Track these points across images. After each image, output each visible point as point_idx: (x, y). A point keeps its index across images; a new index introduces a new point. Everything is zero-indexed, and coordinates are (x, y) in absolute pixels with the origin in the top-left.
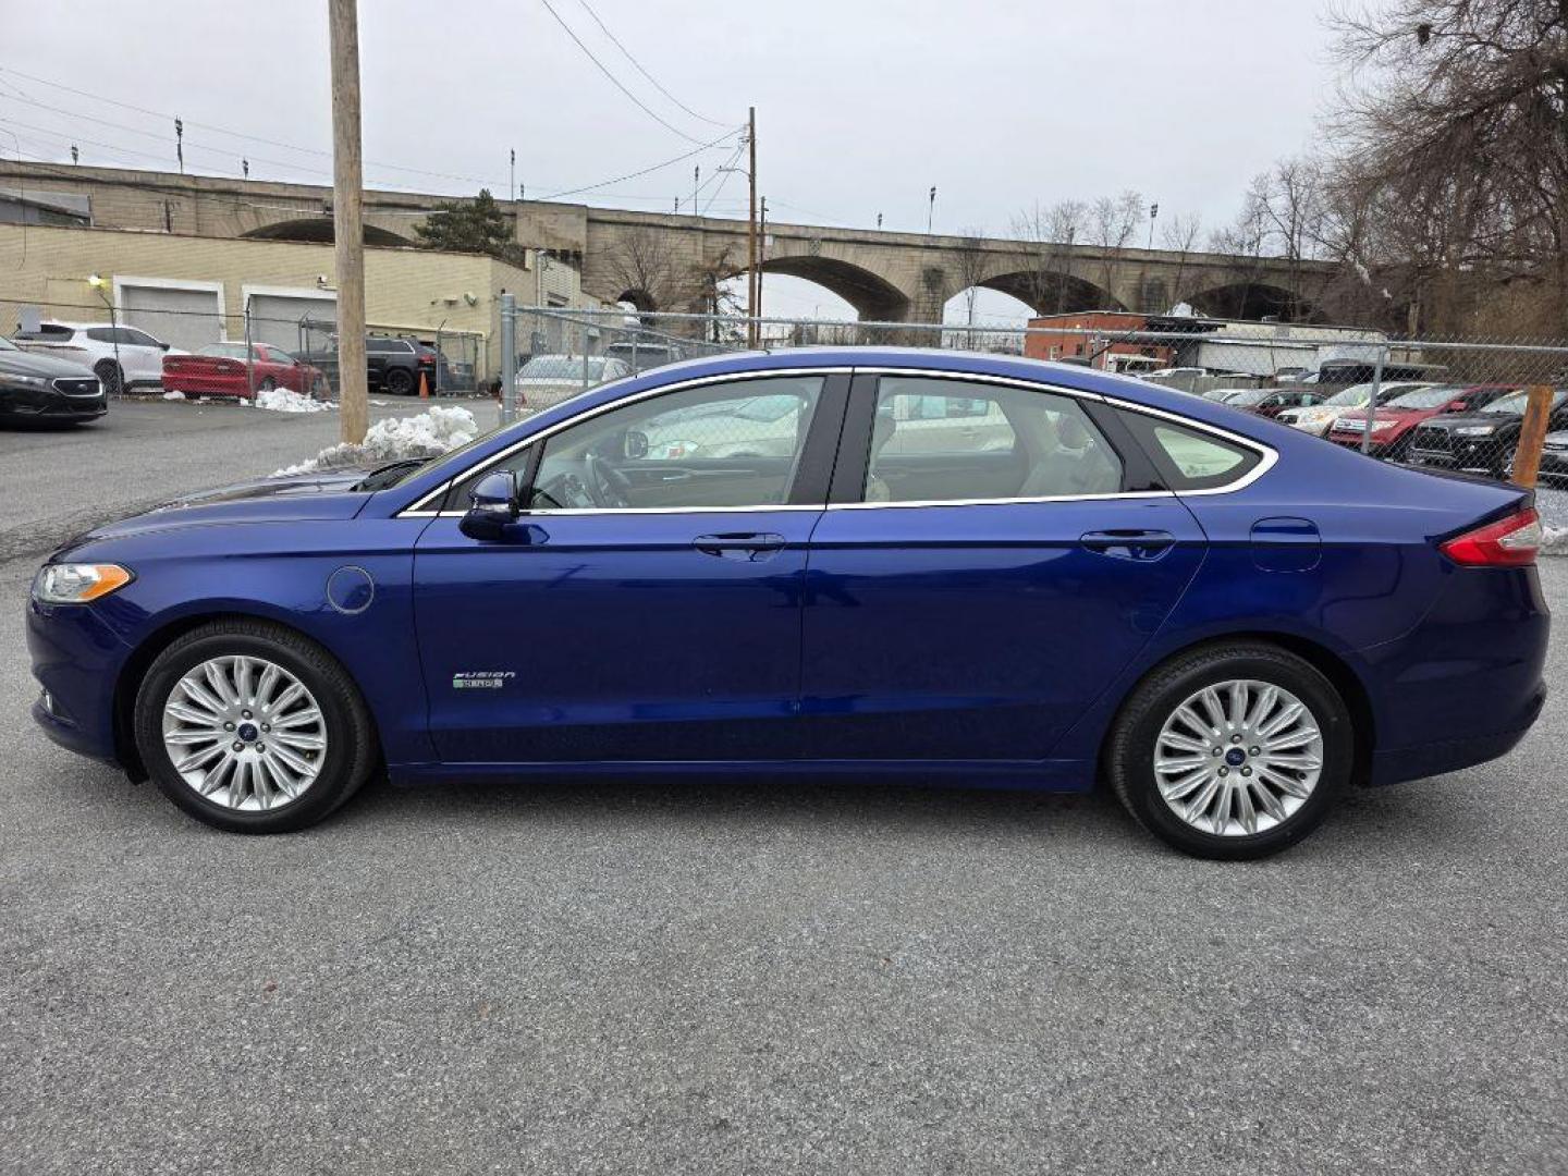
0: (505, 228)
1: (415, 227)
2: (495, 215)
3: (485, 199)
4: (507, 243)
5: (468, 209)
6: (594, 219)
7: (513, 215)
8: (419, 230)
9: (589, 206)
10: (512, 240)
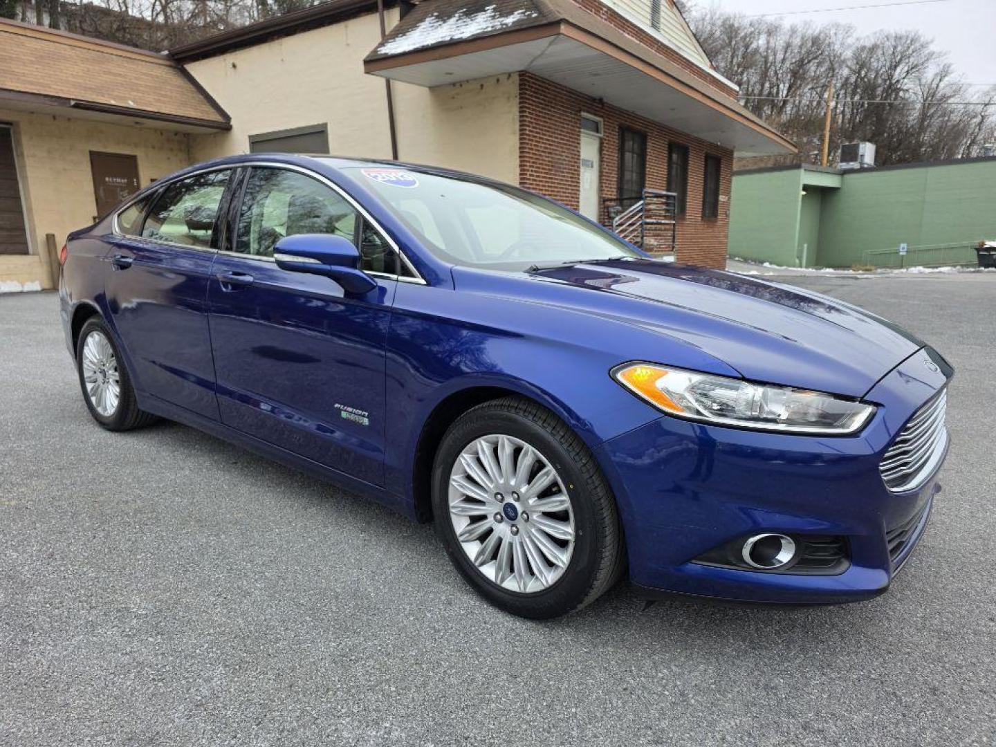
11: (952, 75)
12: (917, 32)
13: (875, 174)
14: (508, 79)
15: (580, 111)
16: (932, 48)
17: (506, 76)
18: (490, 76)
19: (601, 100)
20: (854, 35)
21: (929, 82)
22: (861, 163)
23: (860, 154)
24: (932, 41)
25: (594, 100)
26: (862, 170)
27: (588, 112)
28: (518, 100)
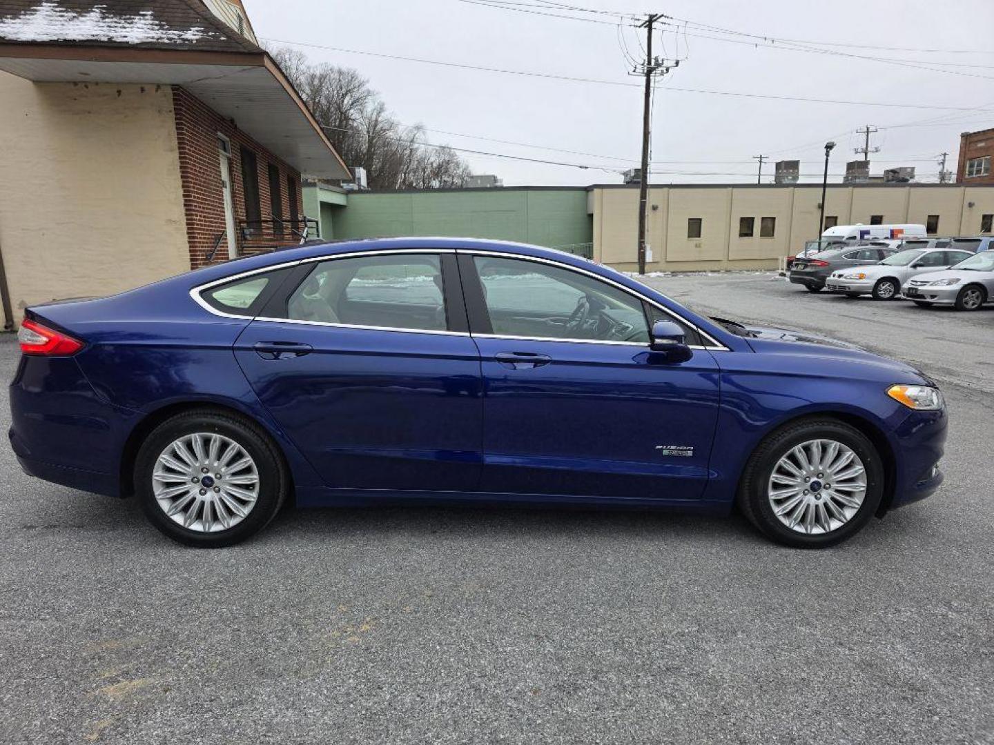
11: (386, 113)
12: (355, 71)
13: (367, 196)
14: (157, 91)
15: (216, 130)
16: (368, 86)
17: (155, 87)
18: (130, 83)
19: (232, 121)
20: (306, 63)
21: (369, 114)
22: (359, 185)
23: (357, 177)
24: (368, 81)
25: (223, 119)
26: (360, 191)
27: (222, 132)
28: (173, 115)
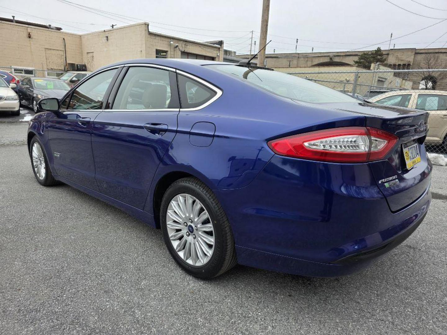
0: (384, 58)
1: (354, 61)
2: (381, 55)
3: (379, 50)
4: (384, 63)
5: (372, 54)
6: (417, 52)
7: (388, 54)
8: (355, 62)
9: (416, 48)
10: (385, 62)
